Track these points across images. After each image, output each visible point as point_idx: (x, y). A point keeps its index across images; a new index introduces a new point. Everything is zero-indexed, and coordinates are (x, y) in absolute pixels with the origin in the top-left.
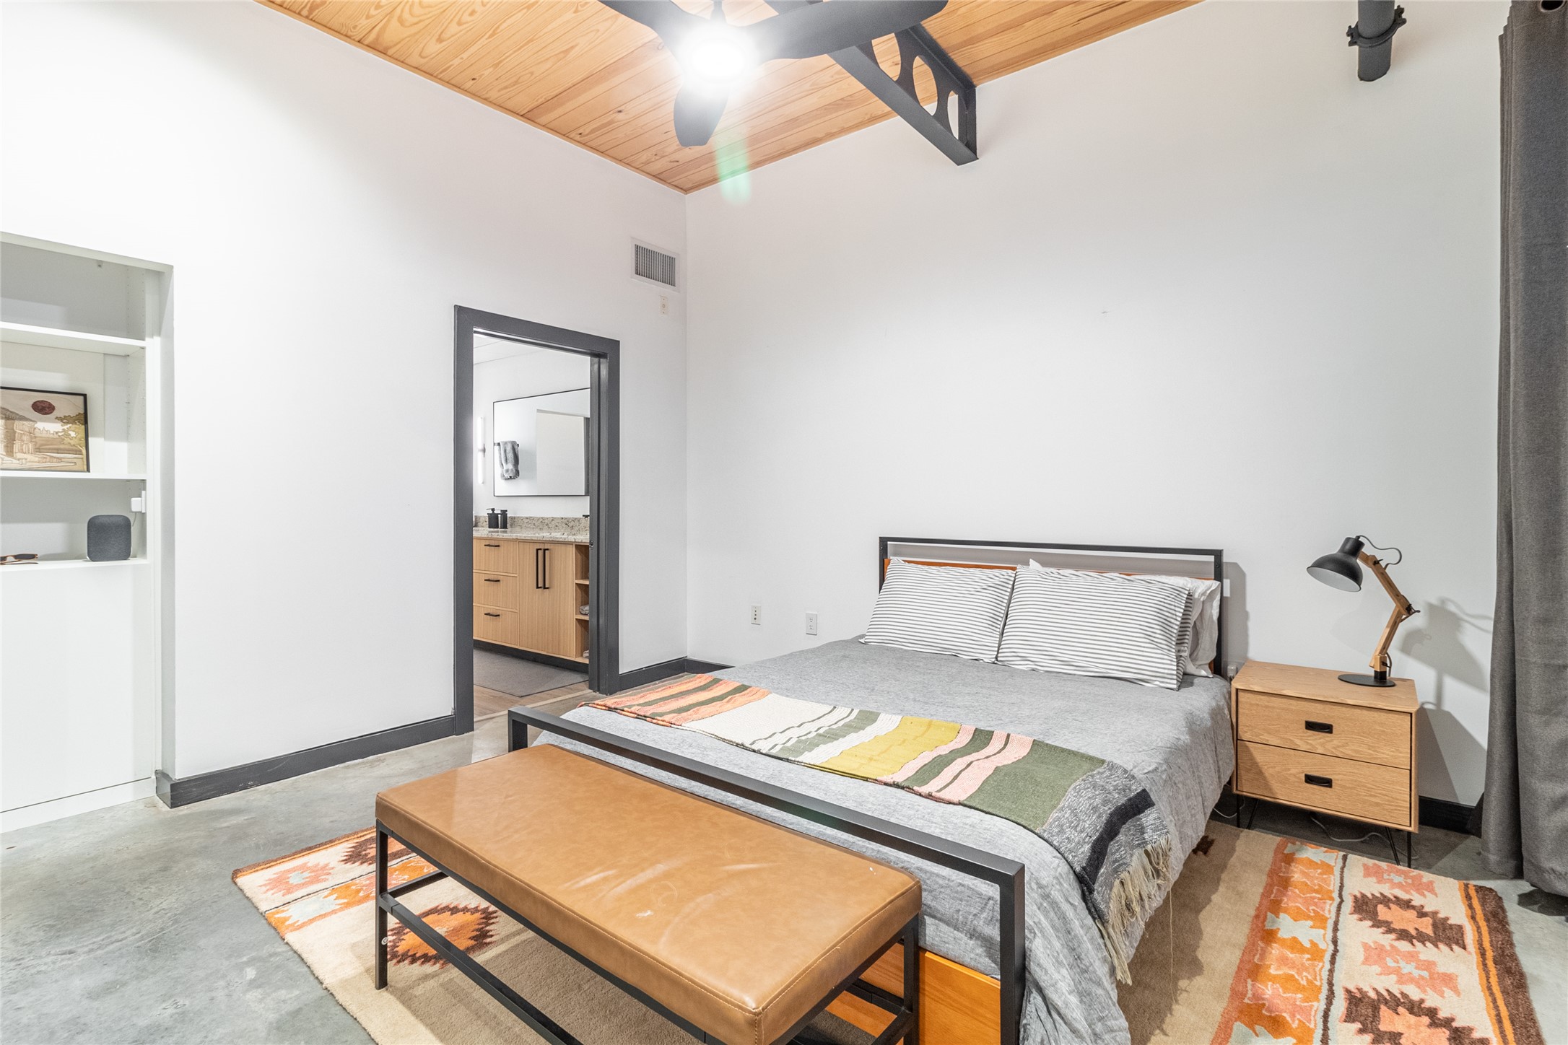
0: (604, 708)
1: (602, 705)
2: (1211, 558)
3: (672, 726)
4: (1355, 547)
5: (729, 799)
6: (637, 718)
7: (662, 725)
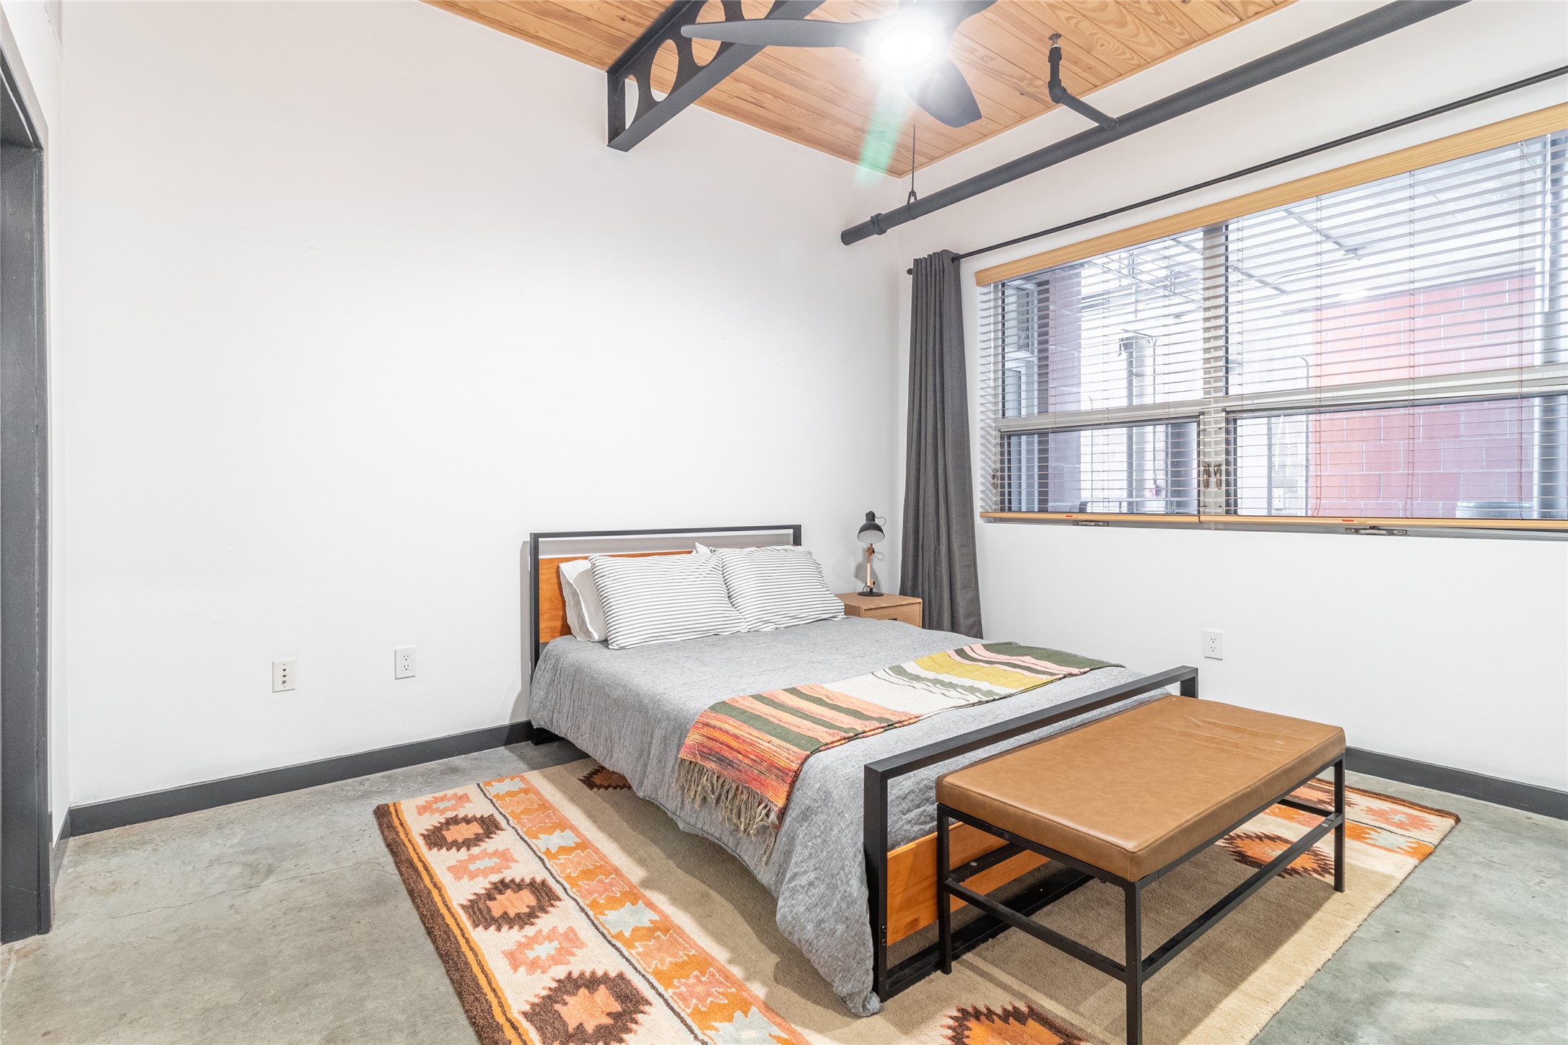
0: (843, 742)
1: (839, 741)
2: (791, 531)
3: (920, 718)
4: (871, 516)
5: (1063, 725)
6: (885, 731)
7: (915, 722)
